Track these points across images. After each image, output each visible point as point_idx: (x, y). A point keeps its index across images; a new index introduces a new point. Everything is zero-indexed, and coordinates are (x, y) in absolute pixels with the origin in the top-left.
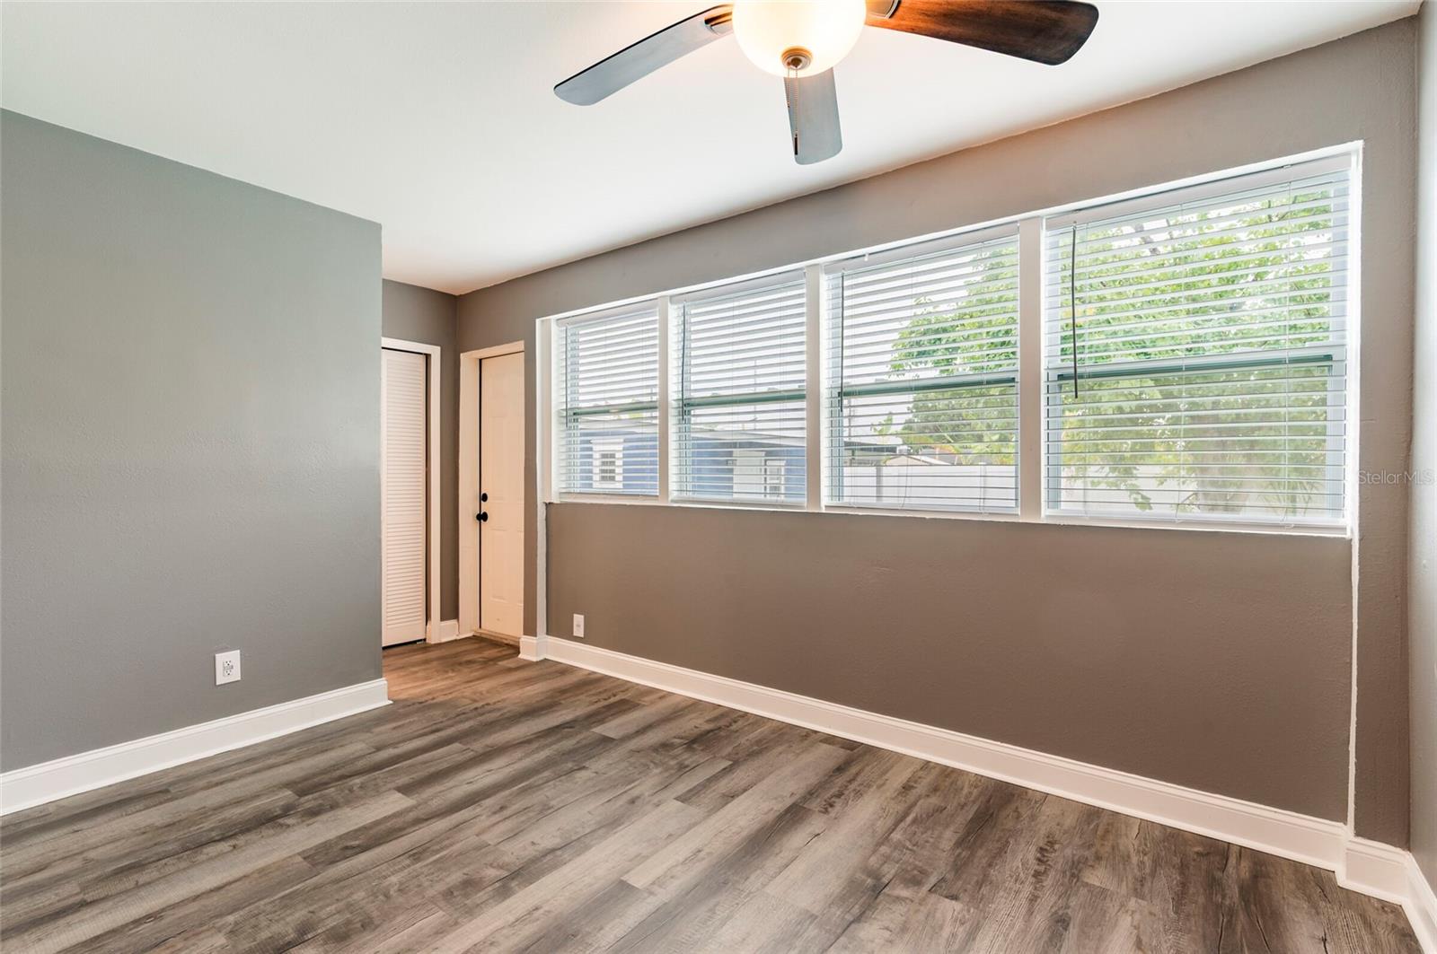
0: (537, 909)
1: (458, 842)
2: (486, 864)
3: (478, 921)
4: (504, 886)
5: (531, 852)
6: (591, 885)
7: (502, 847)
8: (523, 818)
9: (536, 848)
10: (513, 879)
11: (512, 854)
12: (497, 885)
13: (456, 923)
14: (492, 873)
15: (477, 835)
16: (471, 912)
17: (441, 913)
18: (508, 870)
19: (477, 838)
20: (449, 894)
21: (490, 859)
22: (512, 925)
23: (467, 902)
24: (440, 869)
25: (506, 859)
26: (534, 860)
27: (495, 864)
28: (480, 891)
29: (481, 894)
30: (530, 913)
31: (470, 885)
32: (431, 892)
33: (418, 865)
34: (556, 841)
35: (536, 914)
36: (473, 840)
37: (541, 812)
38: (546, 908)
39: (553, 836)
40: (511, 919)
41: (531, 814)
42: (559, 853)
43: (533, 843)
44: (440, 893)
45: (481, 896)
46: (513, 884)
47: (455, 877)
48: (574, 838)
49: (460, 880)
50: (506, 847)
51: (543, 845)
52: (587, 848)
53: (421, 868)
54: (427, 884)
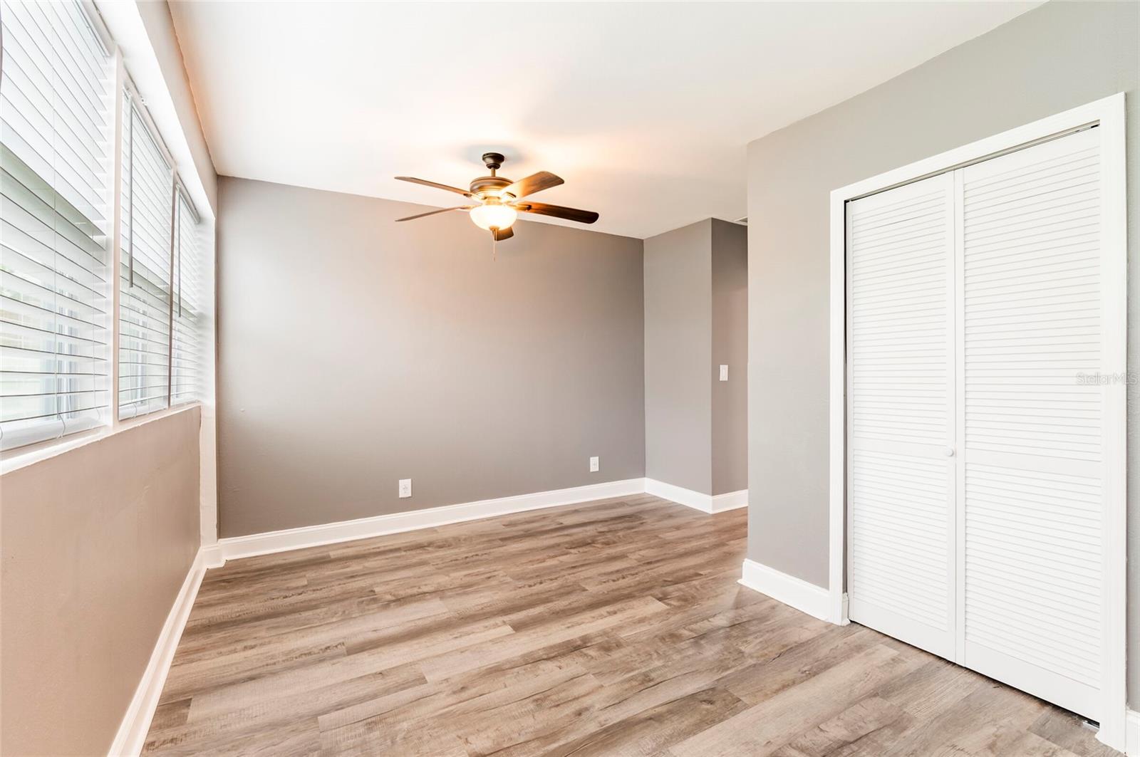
0: (568, 627)
1: (617, 683)
2: (596, 659)
3: (601, 628)
4: (585, 643)
5: (564, 661)
6: (534, 633)
7: (584, 670)
8: (563, 695)
9: (559, 664)
10: (579, 646)
11: (577, 663)
12: (589, 644)
13: (612, 629)
14: (592, 652)
15: (602, 686)
16: (605, 633)
17: (622, 636)
18: (581, 652)
19: (602, 683)
20: (619, 645)
21: (593, 663)
22: (583, 623)
23: (607, 639)
24: (628, 663)
25: (581, 660)
26: (563, 655)
27: (590, 657)
28: (600, 643)
29: (600, 641)
30: (573, 626)
31: (606, 648)
32: (630, 649)
33: (644, 670)
34: (543, 666)
35: (569, 625)
36: (606, 682)
37: (545, 698)
38: (563, 627)
39: (544, 670)
40: (582, 625)
41: (554, 697)
42: (545, 657)
43: (560, 668)
44: (625, 647)
45: (599, 640)
46: (579, 643)
47: (616, 655)
48: (529, 665)
49: (613, 653)
50: (581, 670)
51: (554, 665)
52: (523, 656)
53: (641, 668)
54: (634, 655)
